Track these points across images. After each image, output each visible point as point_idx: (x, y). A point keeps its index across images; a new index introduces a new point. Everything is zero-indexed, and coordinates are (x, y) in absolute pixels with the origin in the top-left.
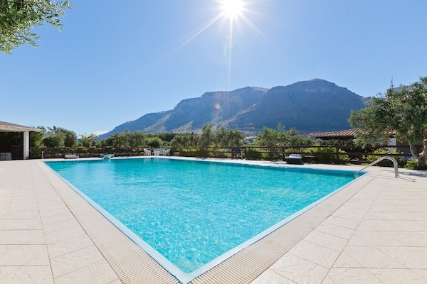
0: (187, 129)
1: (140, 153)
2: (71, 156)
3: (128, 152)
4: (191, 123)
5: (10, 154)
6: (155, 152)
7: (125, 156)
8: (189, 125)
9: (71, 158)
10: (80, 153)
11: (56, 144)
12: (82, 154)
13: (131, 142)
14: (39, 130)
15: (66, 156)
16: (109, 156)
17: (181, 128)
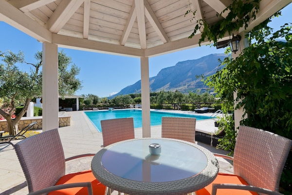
0: (166, 89)
1: (128, 107)
2: (96, 109)
3: (122, 107)
4: (169, 83)
5: (72, 108)
6: (136, 106)
7: (120, 108)
8: (168, 85)
9: (96, 110)
10: (99, 107)
11: (89, 103)
12: (100, 108)
13: (123, 101)
14: (82, 97)
15: (93, 109)
16: (111, 109)
17: (162, 88)
